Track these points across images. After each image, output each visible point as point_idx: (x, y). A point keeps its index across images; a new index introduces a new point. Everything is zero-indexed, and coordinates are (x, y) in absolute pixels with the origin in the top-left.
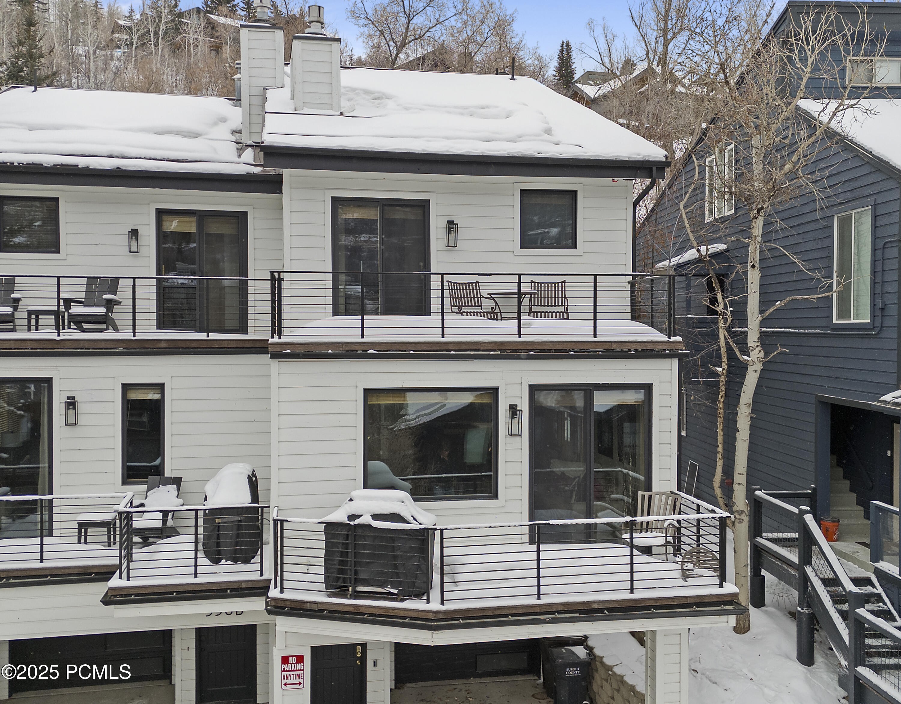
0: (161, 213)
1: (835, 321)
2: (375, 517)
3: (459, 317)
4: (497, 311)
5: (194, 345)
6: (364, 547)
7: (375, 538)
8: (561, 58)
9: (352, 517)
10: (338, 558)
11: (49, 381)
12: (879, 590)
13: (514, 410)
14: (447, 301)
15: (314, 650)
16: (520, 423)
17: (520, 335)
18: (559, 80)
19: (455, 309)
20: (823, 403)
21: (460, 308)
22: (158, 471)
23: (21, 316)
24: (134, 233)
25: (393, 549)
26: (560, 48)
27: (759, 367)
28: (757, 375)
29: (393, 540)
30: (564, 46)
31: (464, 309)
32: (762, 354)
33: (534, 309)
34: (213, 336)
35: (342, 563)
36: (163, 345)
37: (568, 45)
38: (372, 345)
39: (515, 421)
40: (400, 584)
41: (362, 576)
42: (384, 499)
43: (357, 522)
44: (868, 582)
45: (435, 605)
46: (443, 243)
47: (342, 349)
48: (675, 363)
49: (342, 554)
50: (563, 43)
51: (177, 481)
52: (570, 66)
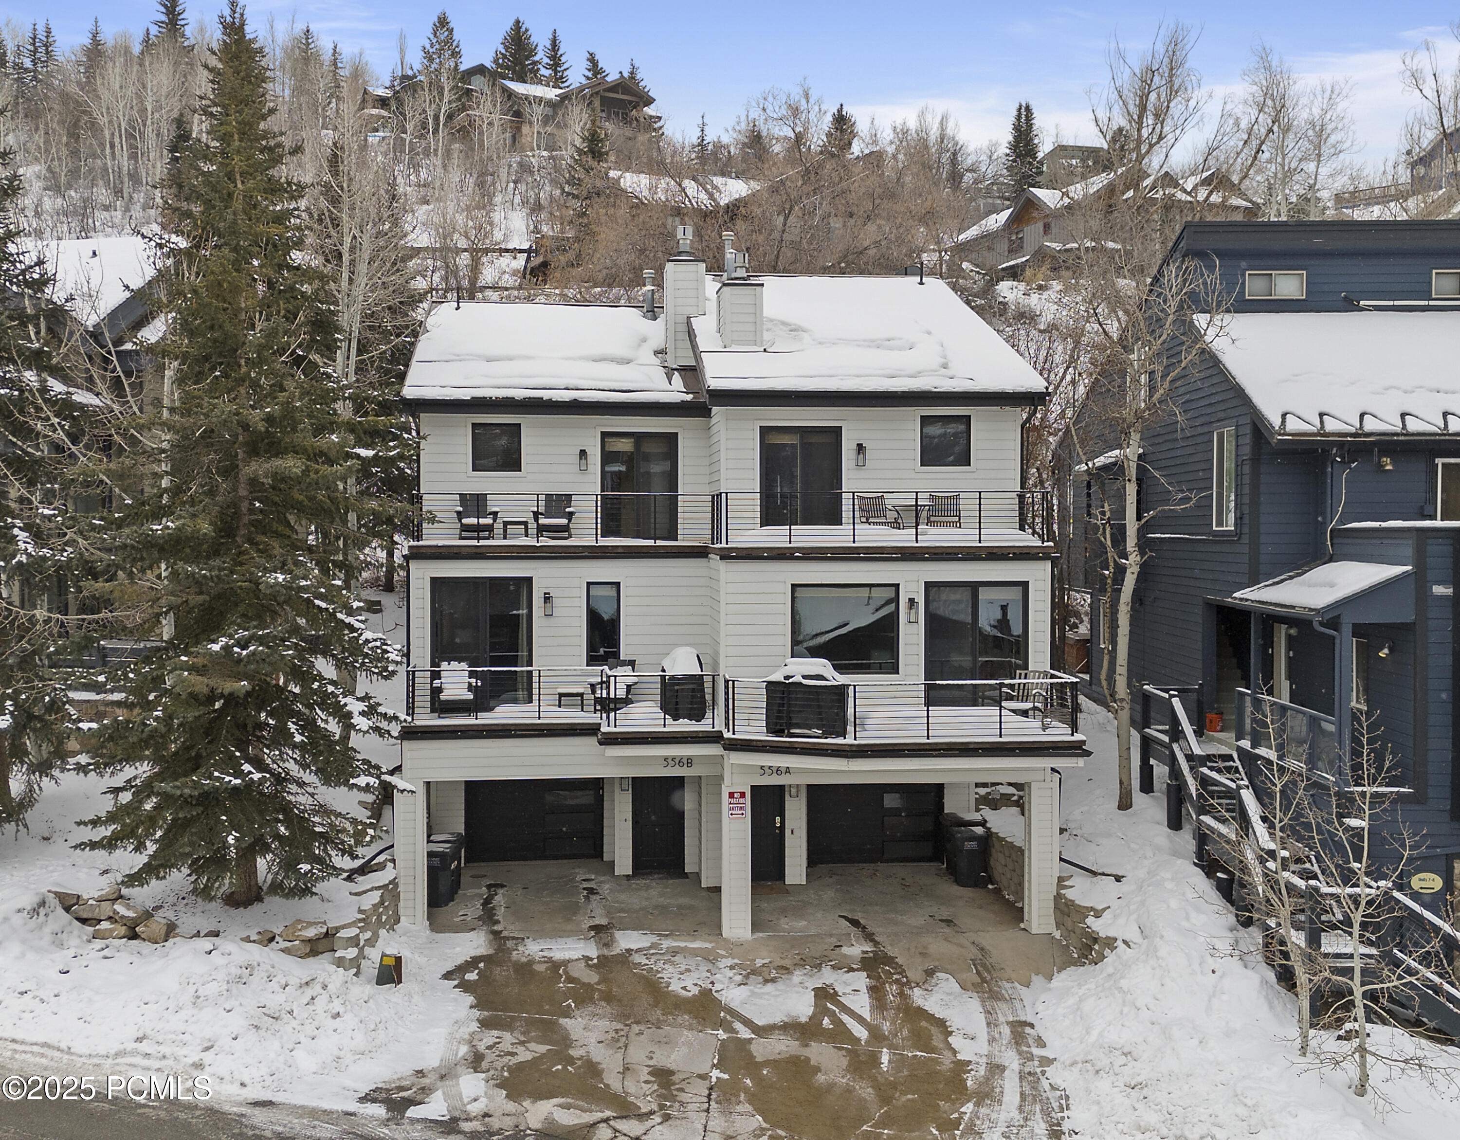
0: (604, 435)
1: (1214, 528)
2: (804, 677)
3: (867, 526)
4: (900, 521)
5: (644, 550)
6: (797, 699)
7: (805, 693)
8: (1017, 128)
9: (787, 677)
10: (776, 708)
11: (529, 580)
12: (1238, 763)
13: (912, 601)
14: (857, 514)
15: (753, 787)
16: (917, 613)
17: (917, 541)
18: (1014, 161)
19: (864, 520)
20: (1208, 604)
21: (867, 519)
22: (616, 655)
23: (498, 526)
24: (583, 453)
25: (818, 700)
26: (1015, 113)
27: (1136, 569)
28: (1135, 576)
29: (818, 694)
30: (1023, 110)
31: (871, 520)
32: (1138, 558)
33: (932, 519)
34: (659, 543)
35: (779, 711)
36: (620, 550)
37: (1028, 109)
38: (798, 549)
39: (913, 611)
40: (823, 726)
41: (794, 721)
42: (811, 664)
43: (791, 680)
44: (1230, 758)
45: (849, 740)
46: (854, 463)
47: (775, 553)
48: (1049, 564)
49: (779, 705)
50: (1020, 106)
51: (632, 663)
52: (1032, 140)
